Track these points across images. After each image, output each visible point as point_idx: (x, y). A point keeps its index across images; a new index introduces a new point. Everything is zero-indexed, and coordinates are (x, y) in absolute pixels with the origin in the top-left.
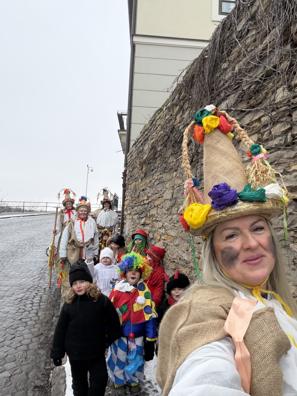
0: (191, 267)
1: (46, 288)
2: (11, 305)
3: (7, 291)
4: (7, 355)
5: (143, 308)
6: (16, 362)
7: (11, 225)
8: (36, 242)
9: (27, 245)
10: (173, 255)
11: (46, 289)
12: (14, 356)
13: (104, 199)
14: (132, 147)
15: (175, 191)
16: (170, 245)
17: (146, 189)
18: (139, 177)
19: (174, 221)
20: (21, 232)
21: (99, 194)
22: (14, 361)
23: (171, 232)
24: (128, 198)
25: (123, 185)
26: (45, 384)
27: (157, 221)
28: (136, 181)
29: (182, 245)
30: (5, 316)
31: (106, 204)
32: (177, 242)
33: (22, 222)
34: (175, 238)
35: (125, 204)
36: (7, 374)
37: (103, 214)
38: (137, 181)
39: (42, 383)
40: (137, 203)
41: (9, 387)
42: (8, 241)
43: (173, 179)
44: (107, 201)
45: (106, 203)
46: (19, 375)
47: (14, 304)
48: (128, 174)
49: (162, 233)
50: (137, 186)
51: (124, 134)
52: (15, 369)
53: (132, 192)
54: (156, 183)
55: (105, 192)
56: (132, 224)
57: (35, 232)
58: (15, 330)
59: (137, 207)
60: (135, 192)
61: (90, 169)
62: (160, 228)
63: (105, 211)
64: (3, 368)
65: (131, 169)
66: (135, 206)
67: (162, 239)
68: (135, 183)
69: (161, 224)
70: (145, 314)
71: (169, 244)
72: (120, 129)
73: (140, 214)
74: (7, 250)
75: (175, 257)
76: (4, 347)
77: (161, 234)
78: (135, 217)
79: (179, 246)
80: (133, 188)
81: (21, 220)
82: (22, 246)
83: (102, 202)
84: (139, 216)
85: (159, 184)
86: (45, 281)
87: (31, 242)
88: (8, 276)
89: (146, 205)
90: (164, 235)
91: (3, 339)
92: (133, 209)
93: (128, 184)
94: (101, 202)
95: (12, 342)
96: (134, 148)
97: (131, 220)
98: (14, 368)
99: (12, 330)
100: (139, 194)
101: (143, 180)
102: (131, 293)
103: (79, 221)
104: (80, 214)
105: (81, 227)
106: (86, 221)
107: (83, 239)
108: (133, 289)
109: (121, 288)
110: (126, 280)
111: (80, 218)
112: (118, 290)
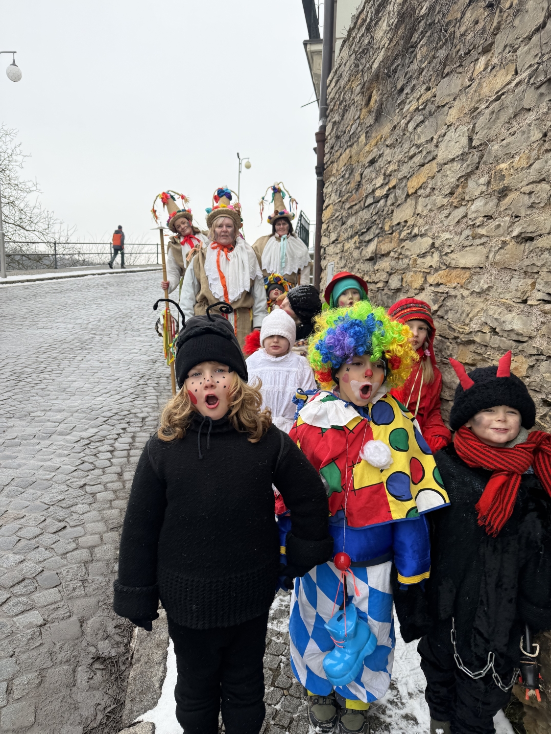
0: (535, 352)
1: (147, 417)
2: (66, 452)
3: (60, 423)
4: (43, 571)
5: (384, 479)
6: (60, 588)
7: (86, 290)
8: (134, 323)
9: (115, 327)
10: (467, 321)
11: (147, 420)
12: (57, 573)
13: (276, 212)
14: (341, 50)
15: (481, 121)
16: (456, 297)
17: (380, 156)
18: (359, 129)
19: (476, 218)
20: (104, 303)
21: (263, 199)
22: (55, 587)
23: (463, 256)
24: (332, 199)
25: (317, 168)
26: (119, 655)
27: (416, 236)
28: (351, 146)
29: (500, 290)
30: (48, 477)
31: (280, 225)
32: (483, 282)
33: (108, 283)
34: (478, 270)
35: (323, 219)
36: (35, 617)
37: (273, 247)
38: (355, 144)
39: (113, 650)
40: (356, 204)
41: (36, 654)
42: (77, 319)
43: (474, 85)
44: (282, 216)
45: (280, 222)
46: (62, 624)
47: (73, 450)
48: (330, 134)
49: (431, 266)
50: (354, 158)
51: (318, 52)
52: (56, 606)
53: (341, 180)
54: (411, 127)
55: (277, 195)
56: (342, 265)
57: (133, 304)
58: (68, 511)
59: (354, 218)
60: (349, 178)
62: (423, 255)
63: (279, 239)
64: (30, 602)
65: (337, 118)
66: (348, 217)
67: (431, 285)
68: (348, 151)
69: (427, 242)
70: (390, 498)
71: (452, 293)
72: (308, 38)
73: (363, 233)
74: (73, 337)
75: (475, 326)
76: (39, 549)
77: (428, 271)
78: (350, 245)
79: (491, 293)
80: (343, 169)
81: (106, 280)
82: (104, 330)
83: (272, 220)
84: (361, 238)
85: (422, 122)
86: (147, 402)
87: (124, 322)
88: (67, 390)
89: (382, 202)
90: (436, 270)
91: (38, 531)
92: (344, 227)
93: (329, 163)
94: (270, 218)
95: (58, 538)
96: (346, 52)
97: (339, 256)
98: (55, 602)
99: (61, 509)
100: (361, 178)
101: (372, 133)
102: (347, 432)
103: (216, 251)
104: (219, 234)
105: (219, 266)
106: (231, 249)
107: (226, 293)
108: (354, 419)
109: (317, 418)
110: (332, 392)
111: (218, 244)
112: (309, 422)
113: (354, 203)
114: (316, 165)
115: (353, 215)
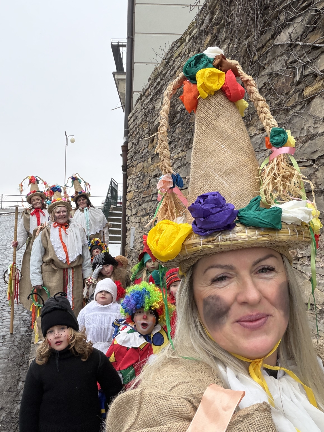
1: (6, 335)
11: (6, 337)
13: (76, 193)
14: (136, 103)
17: (160, 174)
18: (148, 154)
24: (132, 188)
25: (122, 167)
28: (144, 161)
35: (127, 198)
38: (146, 161)
40: (147, 197)
44: (81, 194)
45: (80, 199)
48: (130, 149)
50: (145, 170)
51: (123, 80)
53: (138, 179)
54: (175, 166)
55: (75, 182)
56: (140, 231)
59: (146, 204)
60: (142, 180)
61: (70, 138)
63: (82, 211)
65: (134, 141)
66: (143, 202)
68: (141, 163)
72: (116, 71)
78: (144, 221)
80: (139, 173)
85: (180, 166)
86: (4, 323)
92: (140, 207)
93: (130, 165)
96: (139, 106)
97: (138, 224)
100: (150, 183)
101: (155, 160)
102: (140, 350)
103: (58, 228)
104: (57, 217)
105: (61, 239)
107: (67, 257)
108: (143, 344)
109: (124, 342)
110: (133, 327)
111: (57, 223)
112: (120, 344)
114: (122, 165)
115: (145, 202)
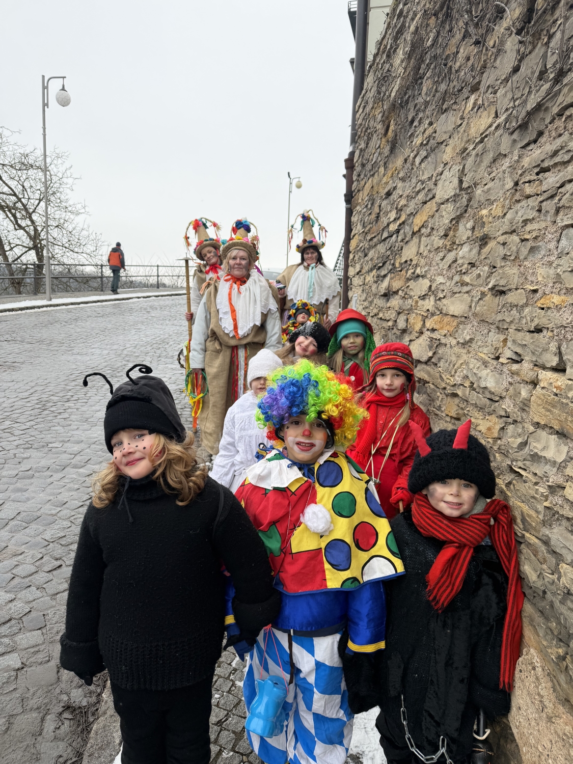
0: (503, 414)
2: (76, 486)
3: (76, 455)
4: (30, 611)
5: (323, 545)
6: (44, 631)
7: (129, 314)
8: (169, 350)
9: (149, 354)
10: (453, 373)
12: (44, 615)
13: (305, 241)
15: (470, 161)
16: (446, 345)
17: (395, 188)
18: (379, 159)
19: (463, 265)
20: (143, 328)
21: (292, 227)
22: (39, 629)
23: (453, 303)
24: (358, 229)
25: (345, 195)
26: (90, 705)
27: (418, 276)
28: (373, 175)
29: (479, 343)
30: (54, 512)
31: (308, 253)
32: (466, 334)
33: (151, 307)
34: (463, 319)
35: (351, 249)
36: (14, 660)
37: (301, 277)
38: (376, 174)
39: (85, 700)
40: (375, 237)
41: (8, 699)
42: (114, 345)
43: (465, 123)
44: (311, 244)
45: (308, 251)
46: (39, 669)
47: (83, 485)
48: (357, 161)
49: (428, 310)
50: (375, 188)
52: (36, 649)
53: (365, 210)
54: (418, 160)
55: (306, 223)
56: (363, 298)
57: (172, 329)
58: (67, 549)
59: (373, 250)
60: (371, 208)
61: (295, 182)
62: (423, 297)
63: (307, 268)
64: (11, 644)
65: (363, 145)
66: (369, 249)
67: (428, 330)
68: (370, 180)
69: (424, 284)
70: (327, 566)
71: (443, 341)
73: (380, 268)
74: (105, 364)
75: (458, 379)
76: (32, 588)
77: (425, 314)
78: (370, 278)
79: (473, 345)
80: (366, 199)
81: (150, 304)
82: (138, 356)
83: (300, 249)
84: (378, 272)
85: (426, 157)
87: (160, 348)
88: (89, 420)
89: (395, 236)
90: (433, 315)
91: (33, 569)
92: (366, 258)
93: (356, 191)
94: (298, 247)
95: (51, 577)
97: (362, 288)
98: (37, 645)
99: (60, 546)
100: (380, 211)
101: (389, 164)
102: (289, 494)
103: (229, 283)
104: (232, 266)
105: (230, 299)
106: (245, 282)
107: (236, 327)
108: (297, 480)
109: (261, 478)
110: (281, 450)
111: (232, 276)
112: (253, 483)
113: (373, 236)
114: (345, 192)
115: (373, 248)
